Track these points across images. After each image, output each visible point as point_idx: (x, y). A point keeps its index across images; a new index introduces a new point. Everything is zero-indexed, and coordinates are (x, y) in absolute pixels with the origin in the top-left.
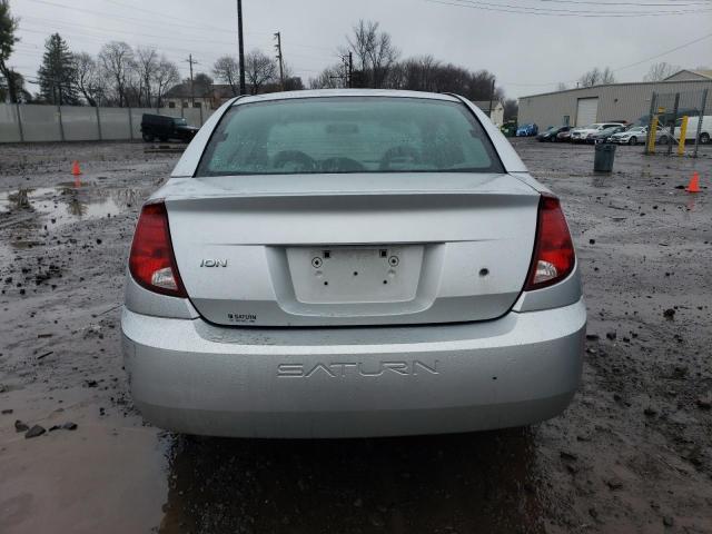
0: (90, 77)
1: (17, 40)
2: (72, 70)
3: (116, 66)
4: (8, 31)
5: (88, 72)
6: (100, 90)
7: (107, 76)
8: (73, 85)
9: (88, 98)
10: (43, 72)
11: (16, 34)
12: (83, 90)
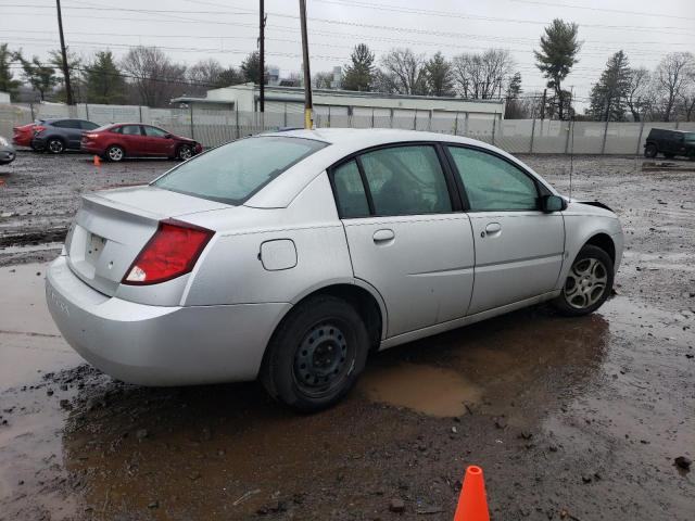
0: (641, 92)
1: (576, 62)
2: (625, 84)
3: (673, 77)
4: (570, 54)
5: (640, 87)
6: (648, 103)
7: (659, 88)
8: (622, 99)
9: (633, 111)
10: (598, 89)
11: (576, 57)
12: (630, 104)
